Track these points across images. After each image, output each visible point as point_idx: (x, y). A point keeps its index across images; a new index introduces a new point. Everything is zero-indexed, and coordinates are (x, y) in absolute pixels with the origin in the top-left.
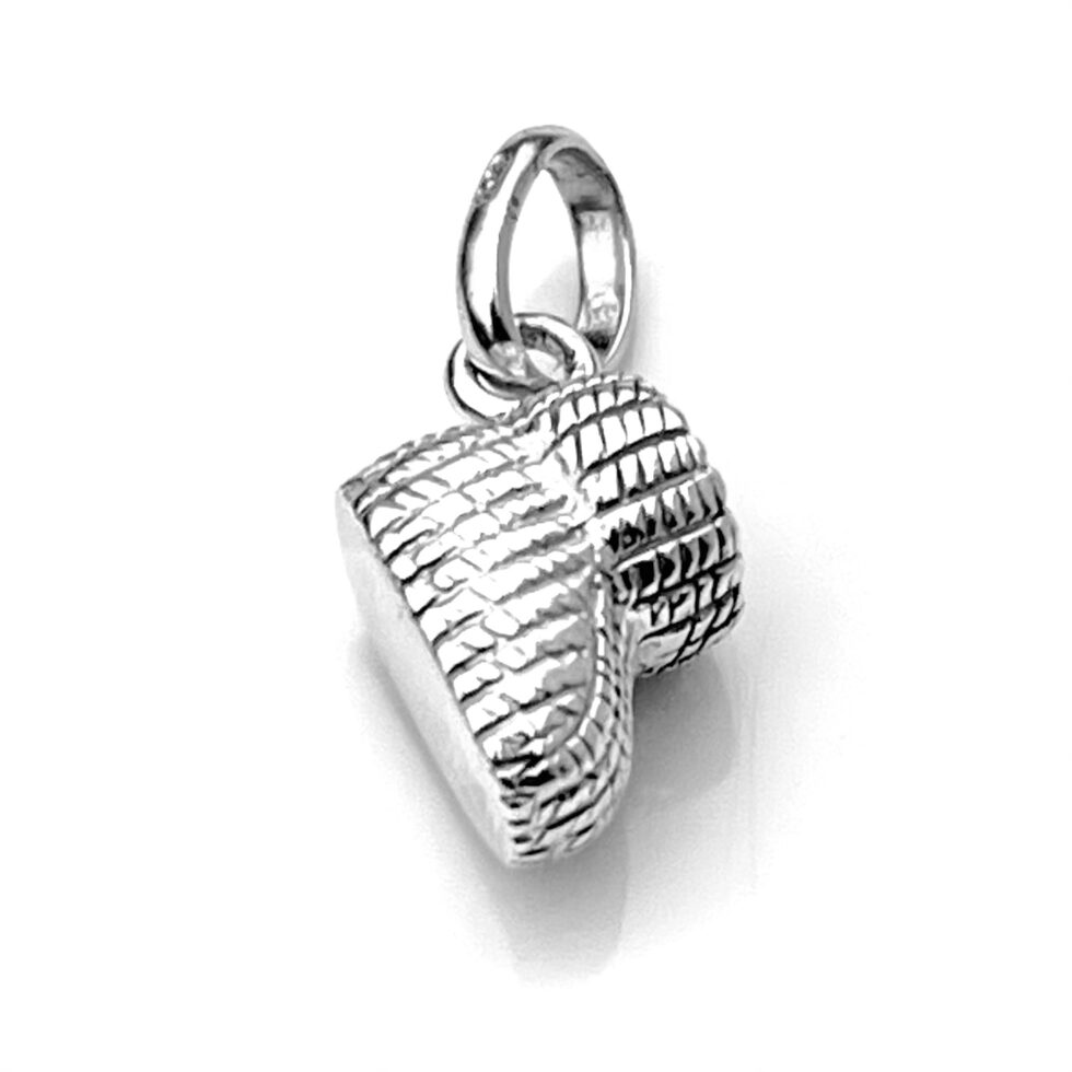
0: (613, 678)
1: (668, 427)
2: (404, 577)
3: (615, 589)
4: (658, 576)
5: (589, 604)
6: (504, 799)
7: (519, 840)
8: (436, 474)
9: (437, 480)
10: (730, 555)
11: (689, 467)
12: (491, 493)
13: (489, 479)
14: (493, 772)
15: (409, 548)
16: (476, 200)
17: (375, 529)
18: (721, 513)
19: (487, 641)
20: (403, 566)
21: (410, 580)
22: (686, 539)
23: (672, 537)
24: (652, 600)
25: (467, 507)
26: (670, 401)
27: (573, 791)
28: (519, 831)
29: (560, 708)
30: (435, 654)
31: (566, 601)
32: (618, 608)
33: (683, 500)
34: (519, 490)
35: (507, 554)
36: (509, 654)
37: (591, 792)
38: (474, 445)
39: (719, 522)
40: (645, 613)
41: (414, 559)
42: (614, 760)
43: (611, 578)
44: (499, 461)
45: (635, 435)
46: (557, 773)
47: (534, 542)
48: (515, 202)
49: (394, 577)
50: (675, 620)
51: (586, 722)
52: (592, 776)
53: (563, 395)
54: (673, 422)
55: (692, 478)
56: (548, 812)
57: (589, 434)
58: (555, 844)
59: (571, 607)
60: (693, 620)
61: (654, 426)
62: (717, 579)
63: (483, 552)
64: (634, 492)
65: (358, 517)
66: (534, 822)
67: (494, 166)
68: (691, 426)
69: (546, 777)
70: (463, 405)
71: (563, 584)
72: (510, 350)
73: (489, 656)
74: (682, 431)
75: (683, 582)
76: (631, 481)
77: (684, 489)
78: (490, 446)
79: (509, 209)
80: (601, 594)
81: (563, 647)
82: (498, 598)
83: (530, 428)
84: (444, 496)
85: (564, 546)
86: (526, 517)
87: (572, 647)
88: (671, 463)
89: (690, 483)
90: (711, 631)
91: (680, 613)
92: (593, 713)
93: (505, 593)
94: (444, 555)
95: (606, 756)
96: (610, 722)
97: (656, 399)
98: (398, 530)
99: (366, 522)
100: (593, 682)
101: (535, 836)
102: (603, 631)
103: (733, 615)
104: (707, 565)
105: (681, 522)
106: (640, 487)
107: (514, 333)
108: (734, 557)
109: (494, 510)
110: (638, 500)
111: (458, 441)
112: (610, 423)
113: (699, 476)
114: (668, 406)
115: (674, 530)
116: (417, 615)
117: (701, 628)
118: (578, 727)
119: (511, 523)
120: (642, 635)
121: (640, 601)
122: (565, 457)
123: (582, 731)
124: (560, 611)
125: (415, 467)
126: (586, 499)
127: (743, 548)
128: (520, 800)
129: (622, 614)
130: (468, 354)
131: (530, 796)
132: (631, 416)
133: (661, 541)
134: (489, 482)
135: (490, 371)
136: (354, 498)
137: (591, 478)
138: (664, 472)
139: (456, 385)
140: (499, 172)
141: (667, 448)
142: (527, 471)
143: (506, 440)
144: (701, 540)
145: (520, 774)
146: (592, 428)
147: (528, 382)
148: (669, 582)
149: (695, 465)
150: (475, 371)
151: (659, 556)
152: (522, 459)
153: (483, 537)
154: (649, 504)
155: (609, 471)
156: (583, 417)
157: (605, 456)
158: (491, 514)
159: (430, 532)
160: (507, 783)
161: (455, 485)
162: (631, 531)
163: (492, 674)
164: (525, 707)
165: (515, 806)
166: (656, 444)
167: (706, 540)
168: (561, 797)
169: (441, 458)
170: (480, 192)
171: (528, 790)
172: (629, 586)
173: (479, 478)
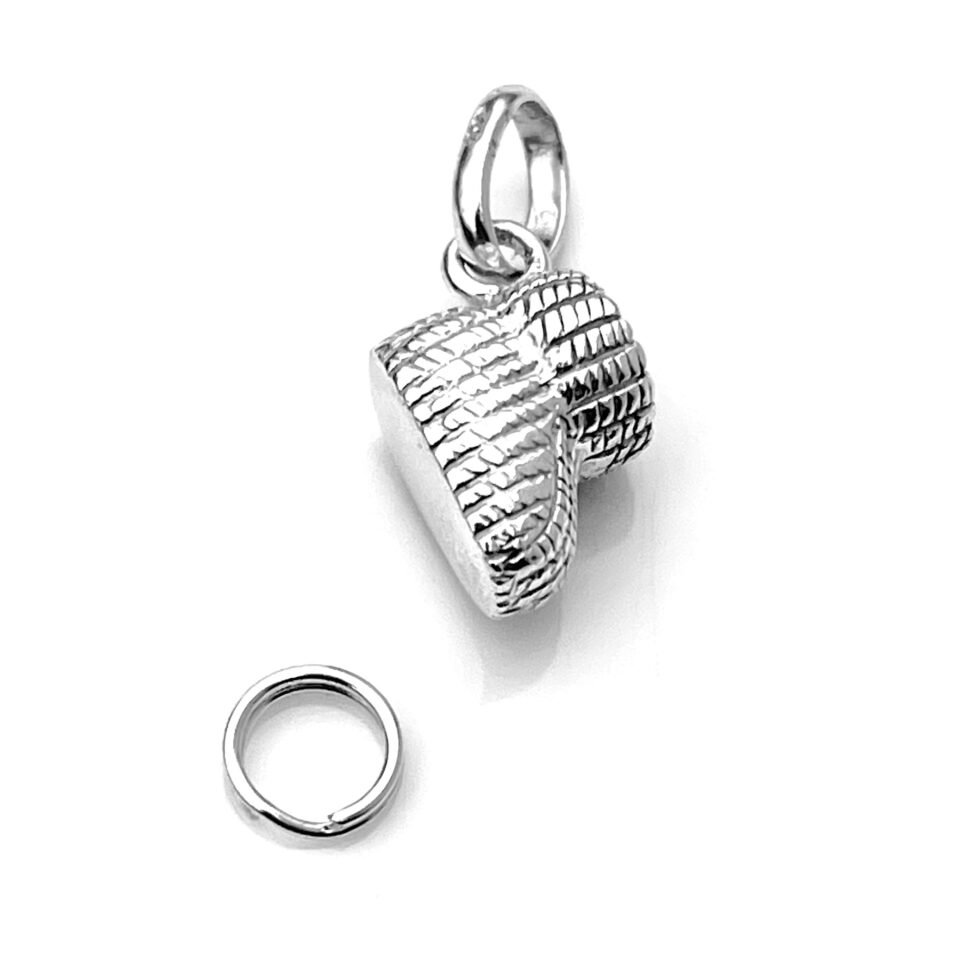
0: (568, 491)
1: (607, 314)
2: (423, 419)
3: (569, 428)
4: (598, 419)
5: (553, 439)
6: (493, 578)
7: (500, 605)
8: (444, 345)
9: (445, 350)
10: (647, 404)
11: (622, 341)
12: (484, 360)
13: (481, 350)
14: (486, 559)
15: (426, 399)
16: (466, 140)
17: (401, 384)
18: (643, 375)
19: (482, 468)
20: (423, 412)
21: (427, 422)
22: (618, 394)
23: (608, 391)
24: (593, 435)
25: (468, 370)
26: (607, 293)
27: (540, 572)
28: (502, 599)
29: (533, 515)
30: (446, 476)
31: (536, 439)
32: (571, 440)
33: (617, 366)
34: (503, 358)
35: (496, 405)
36: (498, 477)
37: (552, 572)
38: (470, 323)
39: (641, 381)
40: (588, 444)
41: (430, 407)
42: (567, 549)
43: (566, 421)
44: (488, 336)
45: (584, 319)
46: (530, 561)
47: (514, 396)
48: (494, 144)
49: (417, 419)
50: (608, 448)
51: (551, 524)
52: (553, 561)
53: (532, 287)
54: (610, 310)
55: (623, 351)
56: (522, 587)
57: (552, 318)
58: (524, 606)
59: (540, 442)
60: (620, 447)
61: (597, 313)
62: (638, 419)
63: (480, 403)
64: (582, 360)
65: (389, 375)
66: (512, 594)
67: (478, 117)
68: (622, 312)
69: (523, 563)
70: (455, 287)
71: (534, 426)
72: (489, 248)
73: (484, 479)
74: (617, 317)
75: (615, 421)
76: (581, 352)
77: (617, 358)
78: (481, 324)
79: (490, 148)
80: (560, 432)
81: (535, 472)
82: (489, 437)
83: (509, 311)
84: (450, 361)
85: (534, 399)
86: (507, 378)
87: (541, 472)
88: (609, 339)
89: (622, 354)
90: (631, 454)
91: (612, 443)
92: (555, 519)
93: (495, 433)
94: (451, 405)
95: (563, 547)
96: (566, 524)
97: (597, 292)
98: (419, 385)
99: (395, 379)
100: (556, 496)
101: (512, 602)
102: (561, 459)
103: (646, 442)
104: (632, 411)
105: (616, 381)
106: (587, 356)
107: (492, 235)
108: (650, 405)
109: (484, 372)
110: (585, 367)
111: (459, 320)
112: (566, 310)
113: (628, 349)
114: (605, 297)
115: (611, 387)
116: (433, 447)
117: (624, 452)
118: (545, 528)
119: (498, 382)
120: (585, 457)
121: (585, 435)
122: (534, 334)
123: (548, 531)
124: (533, 445)
125: (429, 339)
126: (550, 365)
127: (656, 400)
128: (503, 580)
129: (573, 444)
130: (458, 250)
131: (511, 577)
132: (581, 305)
133: (602, 395)
134: (482, 352)
135: (474, 263)
136: (386, 360)
137: (554, 349)
138: (604, 345)
139: (450, 272)
140: (482, 121)
141: (606, 329)
142: (507, 343)
143: (491, 320)
144: (629, 394)
145: (504, 563)
146: (553, 314)
147: (501, 271)
148: (605, 423)
149: (626, 341)
150: (463, 261)
151: (600, 404)
152: (504, 334)
153: (479, 392)
154: (594, 368)
155: (566, 345)
156: (547, 305)
157: (563, 334)
158: (484, 376)
159: (440, 388)
160: (496, 568)
161: (458, 354)
162: (581, 388)
163: (486, 491)
164: (508, 515)
165: (500, 583)
166: (599, 327)
167: (631, 393)
168: (532, 577)
169: (447, 333)
170: (468, 135)
171: (510, 573)
172: (578, 427)
173: (475, 348)
